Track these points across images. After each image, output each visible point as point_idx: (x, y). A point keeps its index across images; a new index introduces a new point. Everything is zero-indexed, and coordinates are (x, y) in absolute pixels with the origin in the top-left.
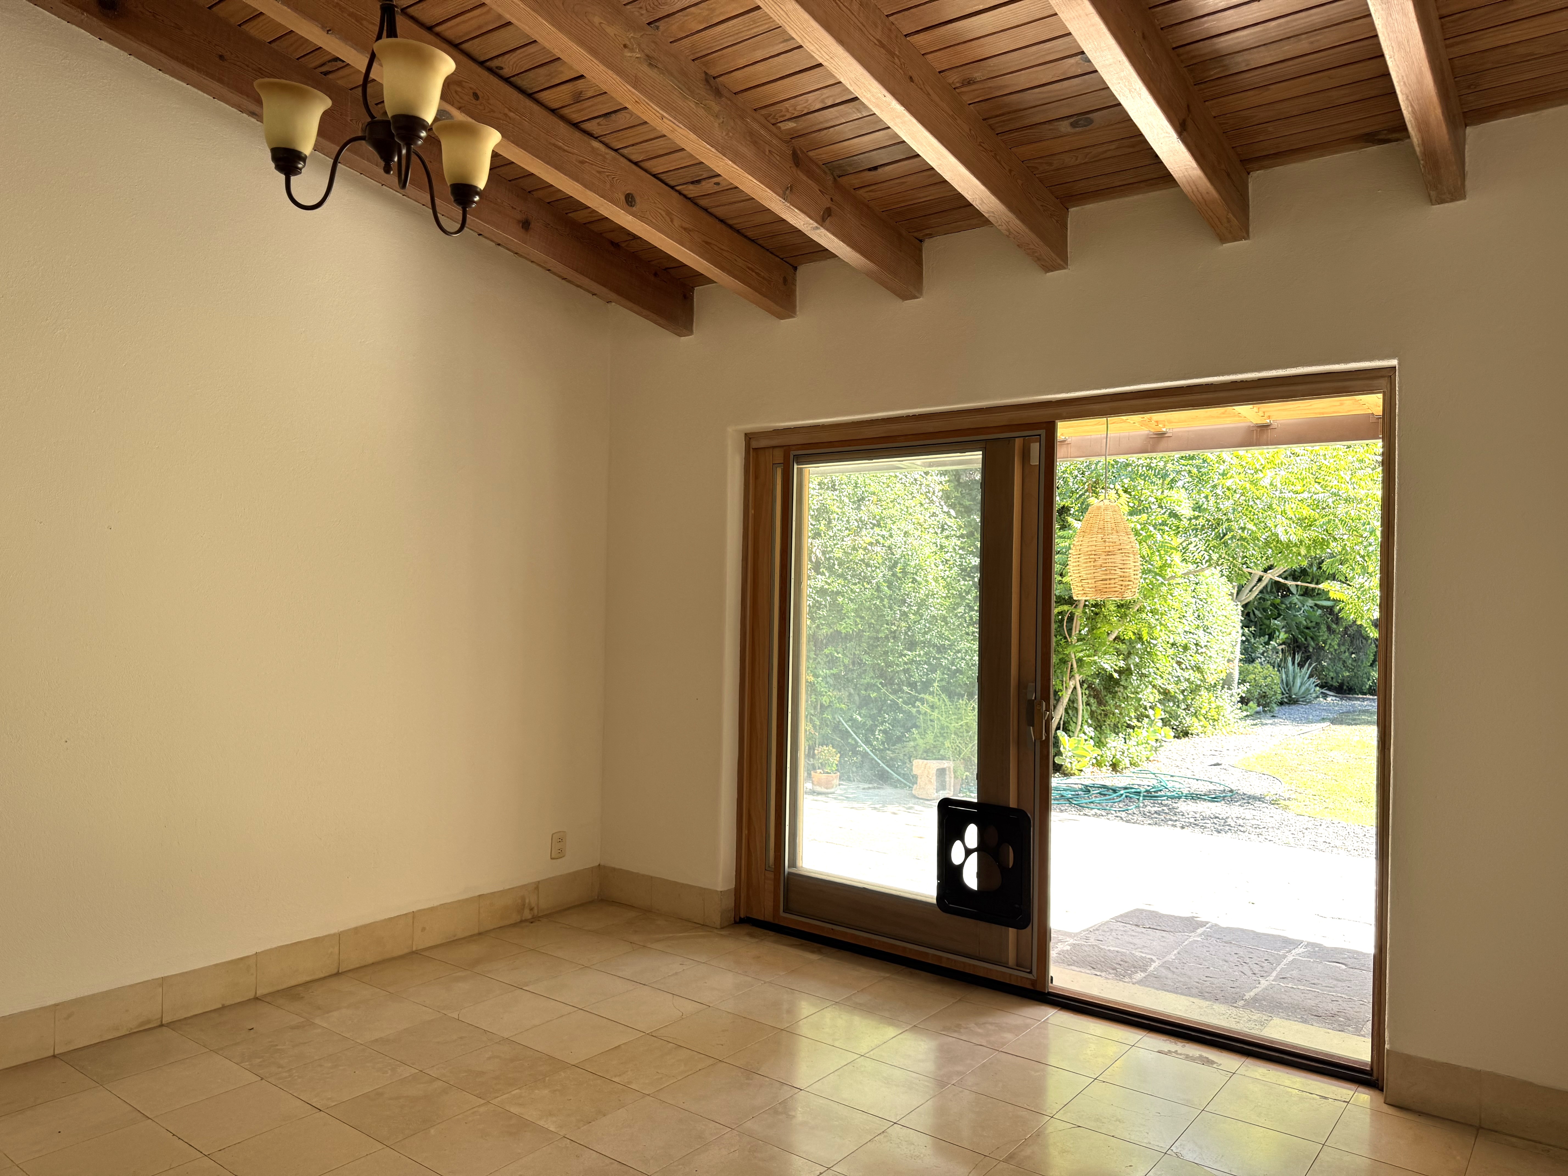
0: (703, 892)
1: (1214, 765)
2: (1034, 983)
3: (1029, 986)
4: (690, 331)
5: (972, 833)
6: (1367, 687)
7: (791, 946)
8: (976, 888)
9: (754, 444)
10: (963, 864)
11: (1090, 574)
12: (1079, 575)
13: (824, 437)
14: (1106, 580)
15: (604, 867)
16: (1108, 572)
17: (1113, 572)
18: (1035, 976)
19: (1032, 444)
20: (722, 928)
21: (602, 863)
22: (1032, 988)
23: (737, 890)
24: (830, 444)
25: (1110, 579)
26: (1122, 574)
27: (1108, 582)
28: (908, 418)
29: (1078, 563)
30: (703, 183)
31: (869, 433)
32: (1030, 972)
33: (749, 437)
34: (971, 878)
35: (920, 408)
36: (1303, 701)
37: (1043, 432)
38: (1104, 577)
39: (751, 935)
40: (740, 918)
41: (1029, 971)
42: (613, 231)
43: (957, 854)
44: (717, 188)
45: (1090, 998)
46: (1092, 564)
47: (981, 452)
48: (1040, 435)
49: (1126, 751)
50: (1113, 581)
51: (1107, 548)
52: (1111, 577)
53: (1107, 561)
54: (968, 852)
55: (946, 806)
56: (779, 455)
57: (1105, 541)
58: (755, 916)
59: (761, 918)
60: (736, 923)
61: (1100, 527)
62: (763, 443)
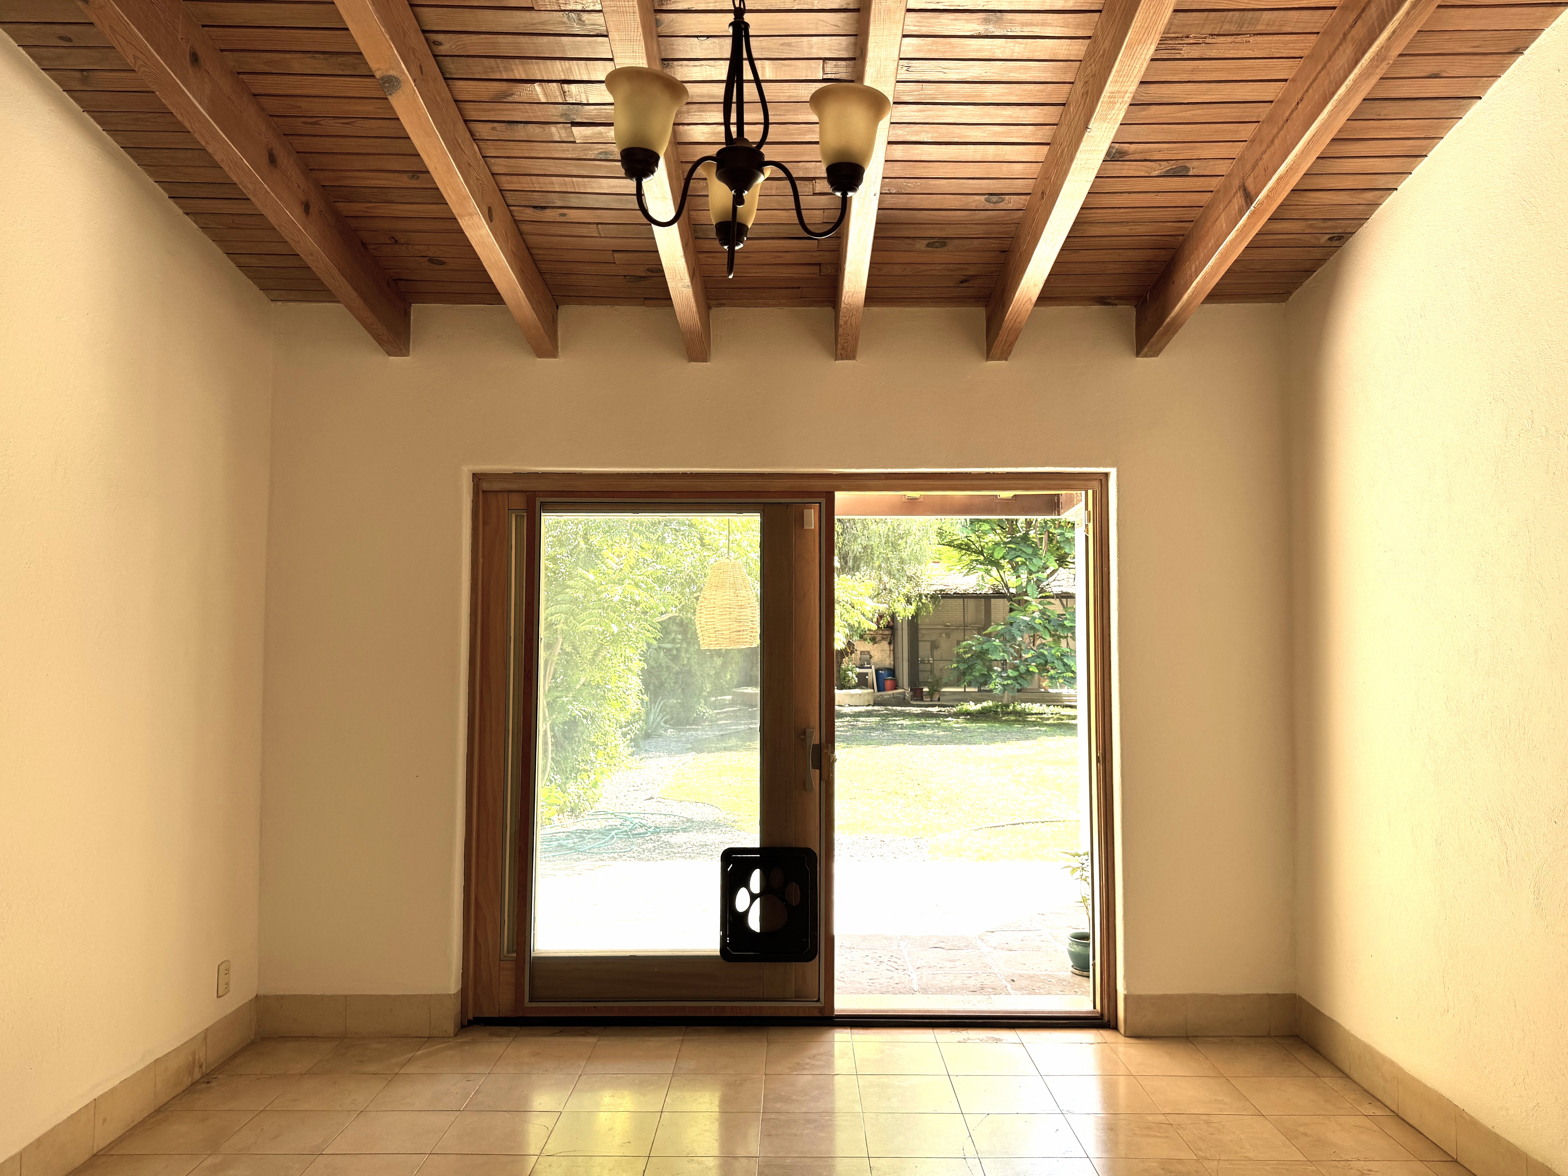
0: (427, 1000)
1: (649, 799)
2: (821, 1009)
3: (818, 1015)
4: (407, 354)
5: (755, 880)
6: (693, 718)
7: (553, 1035)
8: (758, 931)
9: (485, 486)
10: (747, 912)
11: (726, 625)
12: (713, 626)
13: (581, 486)
14: (740, 631)
15: (265, 997)
16: (742, 624)
17: (746, 624)
18: (823, 1003)
19: (805, 510)
20: (456, 1035)
21: (262, 992)
22: (820, 1015)
23: (464, 990)
24: (589, 494)
25: (743, 631)
26: (752, 626)
27: (741, 633)
28: (684, 475)
29: (713, 616)
30: (548, 211)
31: (636, 486)
32: (818, 1001)
33: (477, 478)
34: (754, 923)
35: (709, 468)
36: (654, 735)
37: (823, 501)
38: (739, 629)
39: (492, 1034)
40: (468, 1020)
41: (816, 999)
42: (376, 231)
43: (742, 901)
44: (562, 219)
45: (870, 1012)
46: (728, 616)
47: (759, 514)
48: (820, 503)
49: (582, 794)
50: (745, 633)
51: (740, 602)
52: (744, 628)
53: (741, 614)
54: (753, 897)
55: (729, 856)
56: (519, 501)
57: (737, 596)
58: (486, 1015)
59: (496, 1015)
60: (463, 1026)
61: (732, 582)
62: (497, 486)
